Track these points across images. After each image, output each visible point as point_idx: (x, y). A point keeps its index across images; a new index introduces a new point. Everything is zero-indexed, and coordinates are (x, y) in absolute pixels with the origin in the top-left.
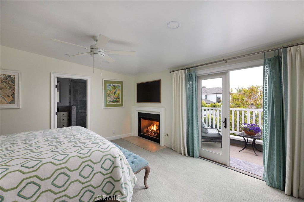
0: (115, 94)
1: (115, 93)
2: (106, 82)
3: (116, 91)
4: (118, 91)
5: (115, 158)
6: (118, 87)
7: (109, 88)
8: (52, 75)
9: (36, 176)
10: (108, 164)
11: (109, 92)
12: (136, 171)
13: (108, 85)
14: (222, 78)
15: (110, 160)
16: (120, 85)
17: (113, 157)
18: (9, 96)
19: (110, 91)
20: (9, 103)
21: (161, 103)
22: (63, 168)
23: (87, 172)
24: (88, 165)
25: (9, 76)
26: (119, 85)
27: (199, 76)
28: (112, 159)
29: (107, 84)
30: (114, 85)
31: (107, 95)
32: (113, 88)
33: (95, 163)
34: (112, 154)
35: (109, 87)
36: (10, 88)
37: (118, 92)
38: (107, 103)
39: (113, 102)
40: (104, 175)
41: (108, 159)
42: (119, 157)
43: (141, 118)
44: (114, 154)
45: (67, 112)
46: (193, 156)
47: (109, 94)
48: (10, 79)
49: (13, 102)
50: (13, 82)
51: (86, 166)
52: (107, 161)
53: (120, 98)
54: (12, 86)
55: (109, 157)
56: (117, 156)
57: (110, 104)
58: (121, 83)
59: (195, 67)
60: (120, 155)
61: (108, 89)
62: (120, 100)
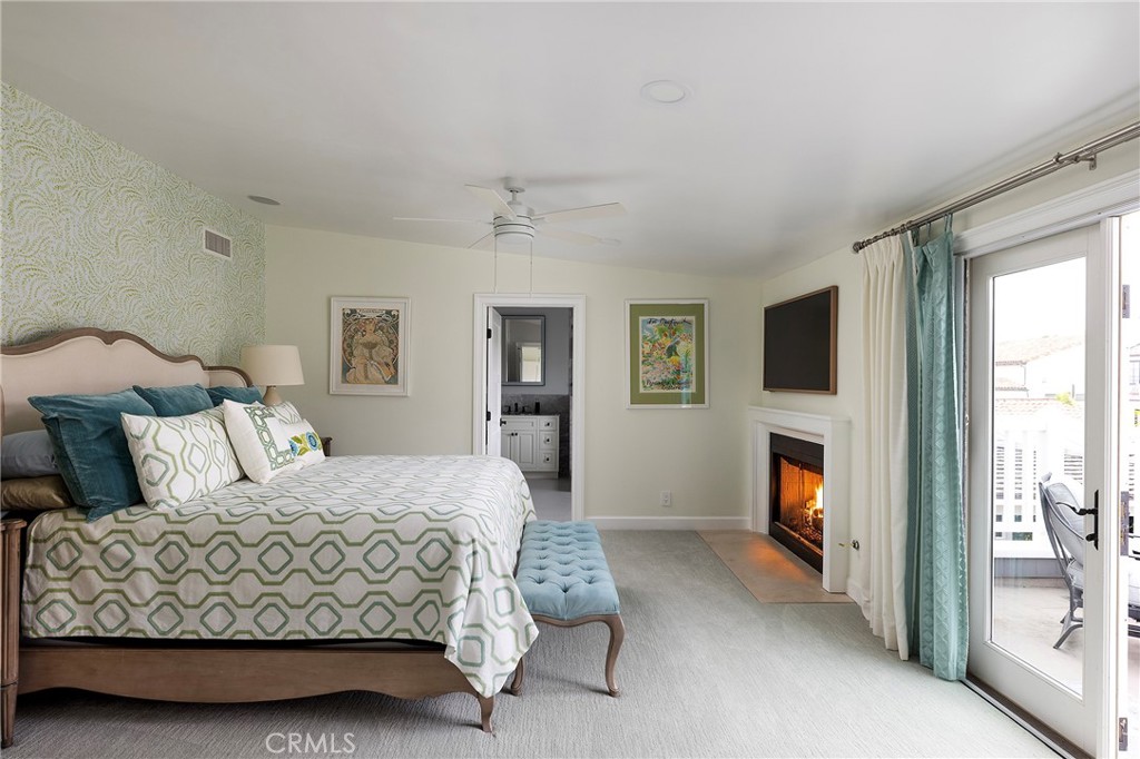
0: (670, 356)
1: (671, 351)
2: (636, 311)
3: (678, 343)
4: (682, 343)
5: (457, 542)
6: (682, 326)
7: (647, 333)
8: (477, 300)
9: (287, 533)
10: (434, 554)
11: (647, 349)
12: (566, 618)
13: (643, 321)
14: (1083, 260)
15: (444, 546)
16: (692, 318)
17: (451, 538)
18: (387, 365)
19: (653, 342)
20: (387, 383)
21: (835, 393)
22: (335, 532)
23: (381, 557)
24: (386, 542)
25: (389, 312)
26: (688, 318)
27: (969, 256)
28: (448, 543)
29: (641, 318)
30: (669, 318)
31: (641, 359)
32: (663, 333)
33: (402, 543)
34: (451, 531)
35: (649, 330)
36: (391, 342)
37: (686, 347)
38: (642, 390)
39: (663, 384)
40: (423, 580)
41: (439, 540)
42: (468, 544)
43: (782, 459)
44: (455, 532)
45: (558, 417)
46: (929, 668)
47: (650, 355)
48: (390, 319)
49: (394, 380)
50: (396, 327)
51: (380, 542)
52: (435, 545)
53: (693, 369)
54: (393, 338)
55: (442, 535)
56: (464, 538)
57: (651, 391)
58: (697, 310)
59: (949, 212)
60: (473, 541)
61: (645, 337)
62: (694, 378)
